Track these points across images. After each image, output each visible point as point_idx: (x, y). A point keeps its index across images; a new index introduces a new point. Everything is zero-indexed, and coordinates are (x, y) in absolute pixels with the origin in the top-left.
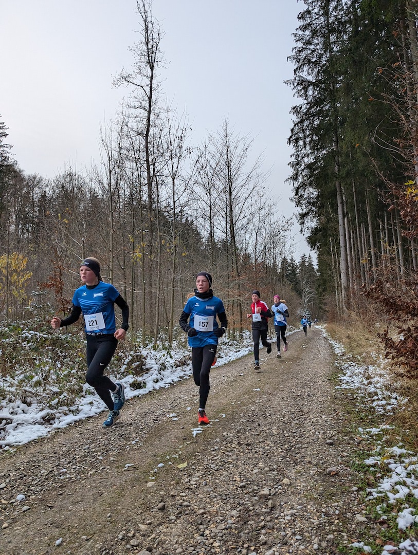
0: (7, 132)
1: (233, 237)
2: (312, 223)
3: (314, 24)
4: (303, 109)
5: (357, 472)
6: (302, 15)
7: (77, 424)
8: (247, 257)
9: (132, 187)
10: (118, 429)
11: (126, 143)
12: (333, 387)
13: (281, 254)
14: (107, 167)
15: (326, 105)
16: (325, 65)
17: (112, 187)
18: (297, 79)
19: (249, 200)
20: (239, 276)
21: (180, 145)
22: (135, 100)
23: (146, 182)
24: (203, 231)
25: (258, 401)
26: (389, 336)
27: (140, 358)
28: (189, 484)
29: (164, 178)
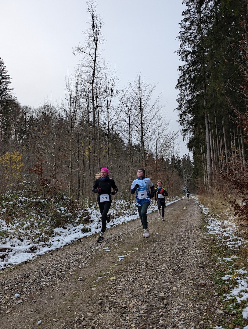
0: (11, 80)
1: (143, 143)
2: (189, 135)
3: (192, 18)
4: (185, 68)
5: (217, 284)
6: (185, 13)
7: (50, 252)
8: (151, 155)
9: (84, 113)
10: (74, 256)
11: (80, 88)
12: (203, 233)
13: (171, 153)
14: (69, 102)
15: (198, 65)
16: (198, 42)
17: (72, 113)
18: (181, 50)
19: (152, 121)
20: (146, 166)
21: (112, 88)
22: (86, 62)
23: (92, 110)
24: (125, 139)
25: (157, 241)
26: (237, 202)
27: (87, 214)
28: (117, 289)
29: (102, 108)
